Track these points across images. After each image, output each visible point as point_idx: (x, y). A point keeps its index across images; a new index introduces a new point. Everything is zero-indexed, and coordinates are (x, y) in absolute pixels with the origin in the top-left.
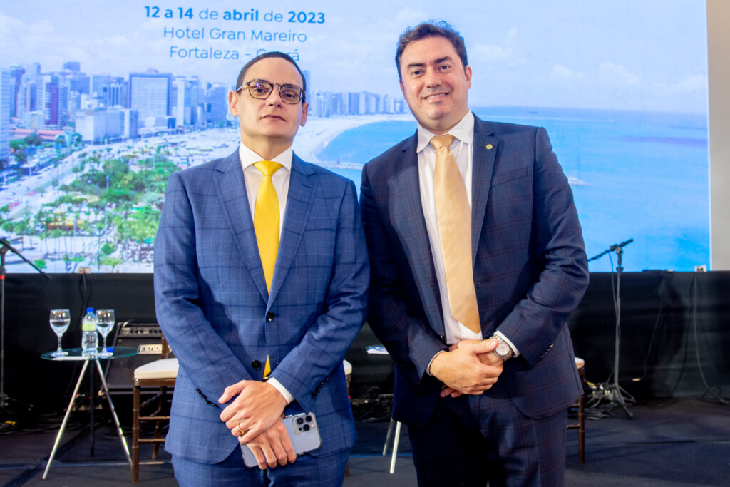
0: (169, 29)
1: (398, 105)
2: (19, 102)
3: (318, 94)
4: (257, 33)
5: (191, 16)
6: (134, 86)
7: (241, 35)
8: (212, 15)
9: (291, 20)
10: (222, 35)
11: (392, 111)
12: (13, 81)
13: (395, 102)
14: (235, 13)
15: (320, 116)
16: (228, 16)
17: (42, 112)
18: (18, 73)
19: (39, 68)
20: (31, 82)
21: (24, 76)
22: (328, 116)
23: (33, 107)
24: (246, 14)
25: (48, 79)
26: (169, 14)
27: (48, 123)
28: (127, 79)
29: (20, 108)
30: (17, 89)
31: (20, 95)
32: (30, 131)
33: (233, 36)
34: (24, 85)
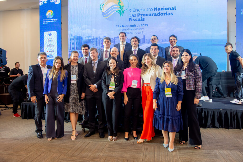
0: (120, 29)
1: (161, 41)
2: (97, 43)
3: (147, 39)
4: (136, 29)
5: (124, 27)
6: (115, 40)
7: (133, 30)
8: (127, 26)
9: (141, 26)
10: (129, 30)
11: (160, 42)
12: (96, 40)
13: (161, 40)
14: (132, 25)
15: (147, 43)
16: (130, 26)
17: (101, 45)
18: (97, 38)
19: (100, 37)
20: (99, 40)
21: (98, 39)
22: (148, 43)
23: (99, 44)
24: (134, 26)
25: (101, 39)
26: (120, 27)
27: (102, 47)
28: (114, 38)
29: (97, 44)
30: (97, 41)
31: (97, 42)
32: (99, 48)
33: (131, 30)
34: (98, 40)
